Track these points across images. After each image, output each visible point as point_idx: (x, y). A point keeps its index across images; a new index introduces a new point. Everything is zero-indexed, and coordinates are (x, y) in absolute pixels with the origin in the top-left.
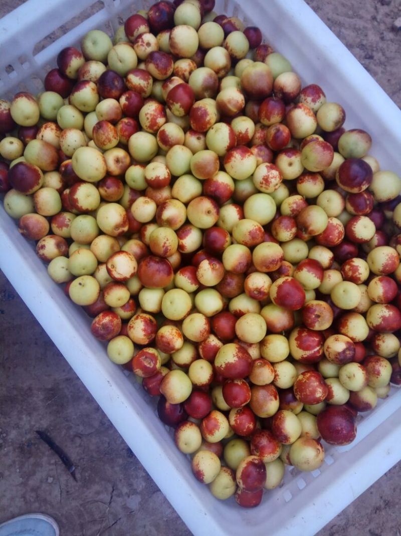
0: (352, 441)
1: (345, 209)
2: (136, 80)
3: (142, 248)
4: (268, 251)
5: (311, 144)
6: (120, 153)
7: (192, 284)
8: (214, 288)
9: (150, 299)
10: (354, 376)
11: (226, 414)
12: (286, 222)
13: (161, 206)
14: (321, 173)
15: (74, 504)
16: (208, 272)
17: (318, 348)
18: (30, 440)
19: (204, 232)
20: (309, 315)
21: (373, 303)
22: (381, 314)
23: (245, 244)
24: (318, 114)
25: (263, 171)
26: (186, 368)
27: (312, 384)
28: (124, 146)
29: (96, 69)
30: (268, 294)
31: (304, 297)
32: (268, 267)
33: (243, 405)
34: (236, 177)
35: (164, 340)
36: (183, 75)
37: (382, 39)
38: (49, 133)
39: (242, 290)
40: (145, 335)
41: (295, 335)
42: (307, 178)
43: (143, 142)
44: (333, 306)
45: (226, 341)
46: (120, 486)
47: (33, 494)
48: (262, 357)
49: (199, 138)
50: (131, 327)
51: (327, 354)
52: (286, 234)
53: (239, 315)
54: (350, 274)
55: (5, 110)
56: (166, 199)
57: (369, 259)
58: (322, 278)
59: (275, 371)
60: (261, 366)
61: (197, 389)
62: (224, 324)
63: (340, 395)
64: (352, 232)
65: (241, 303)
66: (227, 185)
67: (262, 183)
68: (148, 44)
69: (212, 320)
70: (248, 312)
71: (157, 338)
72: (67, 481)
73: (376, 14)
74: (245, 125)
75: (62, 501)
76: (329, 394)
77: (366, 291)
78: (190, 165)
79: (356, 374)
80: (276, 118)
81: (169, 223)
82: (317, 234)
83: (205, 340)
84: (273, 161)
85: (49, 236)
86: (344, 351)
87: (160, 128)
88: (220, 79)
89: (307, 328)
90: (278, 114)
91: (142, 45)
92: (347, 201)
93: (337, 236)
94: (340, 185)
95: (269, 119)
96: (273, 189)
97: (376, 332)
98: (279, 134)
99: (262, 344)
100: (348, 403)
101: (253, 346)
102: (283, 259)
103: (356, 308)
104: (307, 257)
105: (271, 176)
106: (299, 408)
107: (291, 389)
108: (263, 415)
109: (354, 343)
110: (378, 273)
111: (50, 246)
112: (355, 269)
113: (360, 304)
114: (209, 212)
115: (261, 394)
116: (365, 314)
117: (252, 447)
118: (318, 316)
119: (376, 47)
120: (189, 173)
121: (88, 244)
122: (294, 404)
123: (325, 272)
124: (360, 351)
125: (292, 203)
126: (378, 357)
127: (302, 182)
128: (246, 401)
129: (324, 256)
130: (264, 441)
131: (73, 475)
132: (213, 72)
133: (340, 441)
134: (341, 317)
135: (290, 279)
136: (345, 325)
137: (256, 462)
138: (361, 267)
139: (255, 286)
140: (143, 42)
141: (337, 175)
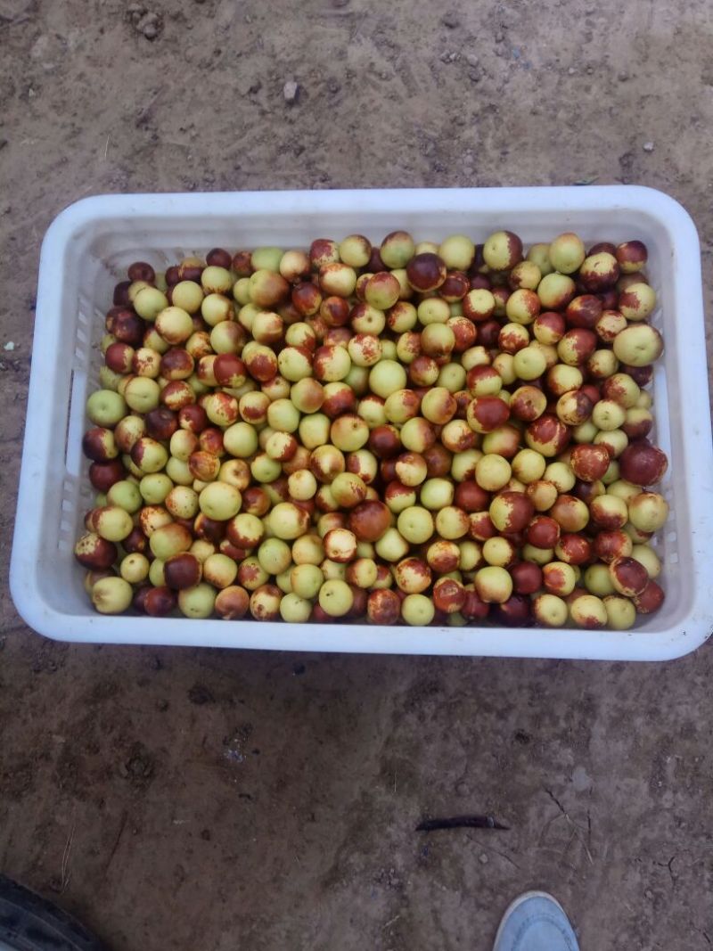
0: (666, 460)
1: (449, 304)
2: (175, 397)
3: (337, 517)
4: (433, 402)
5: (368, 287)
6: (232, 465)
7: (408, 495)
8: (428, 478)
9: (392, 546)
10: (607, 413)
11: (555, 559)
12: (420, 365)
13: (313, 466)
14: (401, 299)
15: (532, 852)
16: (410, 471)
17: (558, 427)
18: (420, 845)
19: (368, 446)
20: (522, 409)
21: (555, 346)
22: (570, 346)
23: (411, 416)
24: (344, 260)
25: (356, 348)
26: (483, 563)
27: (587, 456)
28: (227, 456)
29: (132, 426)
30: (474, 432)
31: (502, 402)
32: (449, 413)
33: (558, 535)
34: (341, 377)
35: (441, 560)
36: (205, 351)
37: (291, 122)
38: (154, 519)
39: (451, 454)
40: (422, 575)
41: (530, 438)
42: (393, 315)
43: (238, 437)
44: (529, 382)
45: (486, 506)
46: (552, 782)
47: (486, 892)
48: (527, 485)
49: (277, 383)
50: (404, 584)
51: (569, 422)
52: (430, 374)
53: (471, 476)
54: (512, 345)
55: (96, 542)
56: (309, 457)
57: (512, 319)
58: (496, 372)
59: (550, 482)
60: (535, 490)
61: (511, 567)
62: (469, 496)
63: (617, 441)
64: (476, 314)
65: (462, 465)
66: (343, 390)
67: (367, 359)
68: (150, 359)
69: (456, 503)
70: (475, 464)
71: (433, 568)
72: (499, 839)
73: (260, 108)
74: (299, 332)
75: (518, 864)
76: (608, 449)
77: (540, 343)
78: (297, 409)
79: (608, 411)
80: (317, 300)
81: (335, 471)
82: (453, 346)
83: (471, 525)
84: (353, 333)
85: (253, 596)
86: (579, 405)
87: (238, 411)
88: (236, 320)
89: (532, 422)
90: (315, 296)
91: (146, 366)
92: (444, 296)
93: (469, 331)
94: (426, 291)
95: (313, 307)
96: (379, 352)
97: (584, 364)
98: (333, 309)
99: (515, 474)
100: (631, 440)
101: (511, 484)
102: (451, 394)
103: (548, 364)
104: (467, 372)
105: (367, 345)
106: (601, 488)
107: (578, 482)
108: (582, 525)
109: (579, 391)
110: (531, 320)
111: (265, 601)
112: (511, 338)
113: (547, 358)
114: (355, 426)
115: (561, 511)
116: (560, 361)
117: (604, 559)
118: (529, 403)
119: (295, 136)
120: (303, 416)
121: (293, 563)
122: (593, 490)
123: (494, 365)
124: (590, 392)
125: (405, 345)
126: (608, 381)
127: (394, 322)
128: (556, 529)
129: (477, 356)
130: (607, 542)
131: (498, 827)
132: (226, 322)
133: (658, 471)
134: (545, 383)
135: (475, 401)
136: (555, 386)
137: (620, 562)
138: (513, 331)
139: (457, 438)
140: (143, 362)
141: (414, 287)
